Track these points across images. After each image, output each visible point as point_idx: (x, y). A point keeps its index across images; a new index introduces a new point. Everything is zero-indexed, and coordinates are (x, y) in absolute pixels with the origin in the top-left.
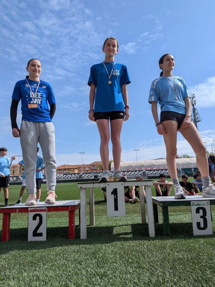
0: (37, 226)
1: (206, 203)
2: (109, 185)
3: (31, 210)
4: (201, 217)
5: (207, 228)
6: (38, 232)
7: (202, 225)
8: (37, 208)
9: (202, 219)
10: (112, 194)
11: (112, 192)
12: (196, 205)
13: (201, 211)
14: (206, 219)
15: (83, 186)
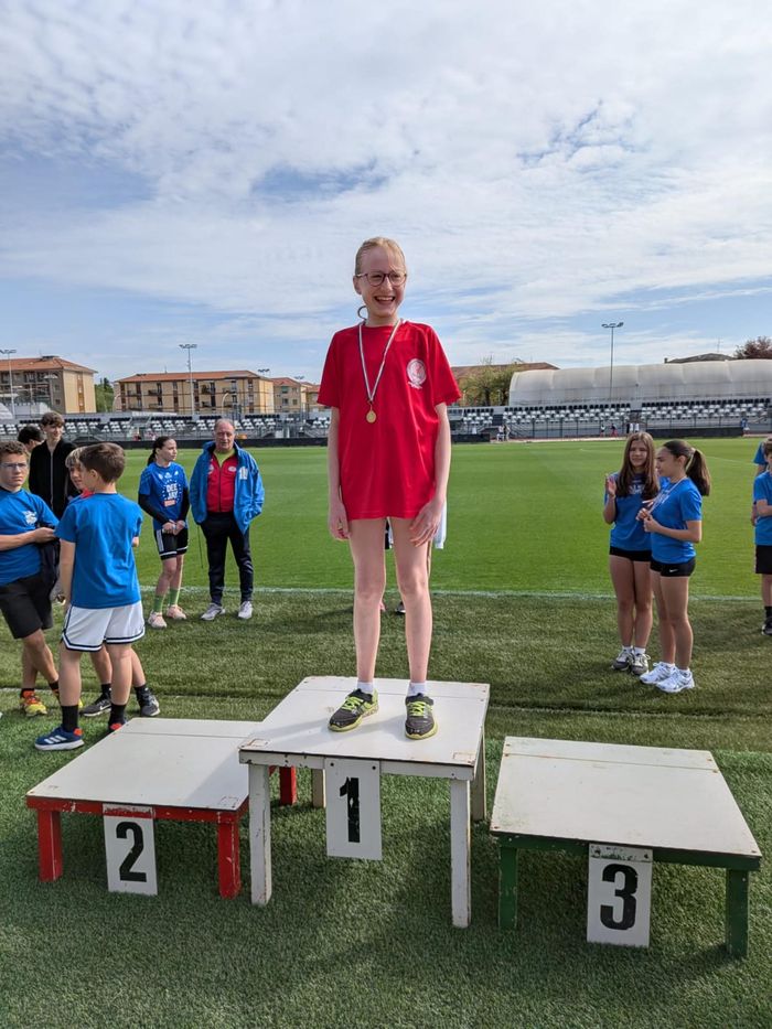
0: (130, 854)
1: (640, 854)
2: (332, 765)
3: (108, 810)
4: (618, 893)
5: (632, 926)
6: (135, 869)
7: (618, 917)
8: (127, 807)
9: (621, 901)
10: (342, 794)
11: (341, 789)
12: (605, 857)
13: (620, 877)
14: (634, 900)
15: (256, 759)
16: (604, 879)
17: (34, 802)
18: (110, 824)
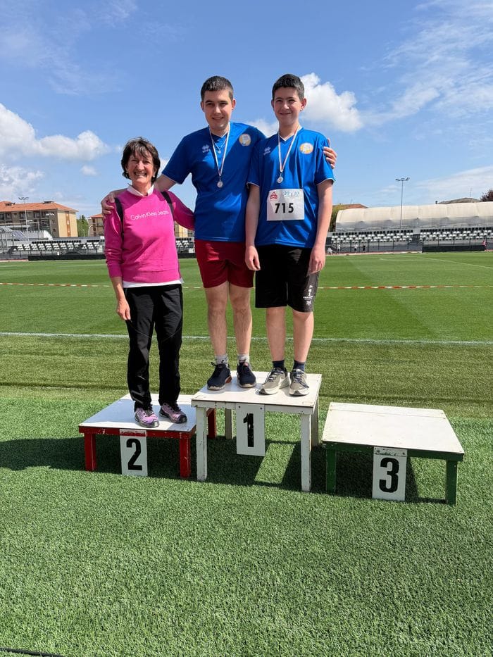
0: (134, 456)
1: (400, 452)
2: (239, 407)
3: (123, 432)
4: (389, 473)
5: (396, 490)
6: (135, 464)
7: (388, 486)
8: (132, 431)
9: (390, 477)
10: (244, 422)
11: (244, 420)
12: (382, 454)
13: (390, 465)
14: (397, 477)
15: (199, 404)
16: (381, 466)
17: (82, 429)
18: (124, 440)
